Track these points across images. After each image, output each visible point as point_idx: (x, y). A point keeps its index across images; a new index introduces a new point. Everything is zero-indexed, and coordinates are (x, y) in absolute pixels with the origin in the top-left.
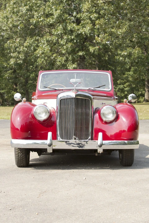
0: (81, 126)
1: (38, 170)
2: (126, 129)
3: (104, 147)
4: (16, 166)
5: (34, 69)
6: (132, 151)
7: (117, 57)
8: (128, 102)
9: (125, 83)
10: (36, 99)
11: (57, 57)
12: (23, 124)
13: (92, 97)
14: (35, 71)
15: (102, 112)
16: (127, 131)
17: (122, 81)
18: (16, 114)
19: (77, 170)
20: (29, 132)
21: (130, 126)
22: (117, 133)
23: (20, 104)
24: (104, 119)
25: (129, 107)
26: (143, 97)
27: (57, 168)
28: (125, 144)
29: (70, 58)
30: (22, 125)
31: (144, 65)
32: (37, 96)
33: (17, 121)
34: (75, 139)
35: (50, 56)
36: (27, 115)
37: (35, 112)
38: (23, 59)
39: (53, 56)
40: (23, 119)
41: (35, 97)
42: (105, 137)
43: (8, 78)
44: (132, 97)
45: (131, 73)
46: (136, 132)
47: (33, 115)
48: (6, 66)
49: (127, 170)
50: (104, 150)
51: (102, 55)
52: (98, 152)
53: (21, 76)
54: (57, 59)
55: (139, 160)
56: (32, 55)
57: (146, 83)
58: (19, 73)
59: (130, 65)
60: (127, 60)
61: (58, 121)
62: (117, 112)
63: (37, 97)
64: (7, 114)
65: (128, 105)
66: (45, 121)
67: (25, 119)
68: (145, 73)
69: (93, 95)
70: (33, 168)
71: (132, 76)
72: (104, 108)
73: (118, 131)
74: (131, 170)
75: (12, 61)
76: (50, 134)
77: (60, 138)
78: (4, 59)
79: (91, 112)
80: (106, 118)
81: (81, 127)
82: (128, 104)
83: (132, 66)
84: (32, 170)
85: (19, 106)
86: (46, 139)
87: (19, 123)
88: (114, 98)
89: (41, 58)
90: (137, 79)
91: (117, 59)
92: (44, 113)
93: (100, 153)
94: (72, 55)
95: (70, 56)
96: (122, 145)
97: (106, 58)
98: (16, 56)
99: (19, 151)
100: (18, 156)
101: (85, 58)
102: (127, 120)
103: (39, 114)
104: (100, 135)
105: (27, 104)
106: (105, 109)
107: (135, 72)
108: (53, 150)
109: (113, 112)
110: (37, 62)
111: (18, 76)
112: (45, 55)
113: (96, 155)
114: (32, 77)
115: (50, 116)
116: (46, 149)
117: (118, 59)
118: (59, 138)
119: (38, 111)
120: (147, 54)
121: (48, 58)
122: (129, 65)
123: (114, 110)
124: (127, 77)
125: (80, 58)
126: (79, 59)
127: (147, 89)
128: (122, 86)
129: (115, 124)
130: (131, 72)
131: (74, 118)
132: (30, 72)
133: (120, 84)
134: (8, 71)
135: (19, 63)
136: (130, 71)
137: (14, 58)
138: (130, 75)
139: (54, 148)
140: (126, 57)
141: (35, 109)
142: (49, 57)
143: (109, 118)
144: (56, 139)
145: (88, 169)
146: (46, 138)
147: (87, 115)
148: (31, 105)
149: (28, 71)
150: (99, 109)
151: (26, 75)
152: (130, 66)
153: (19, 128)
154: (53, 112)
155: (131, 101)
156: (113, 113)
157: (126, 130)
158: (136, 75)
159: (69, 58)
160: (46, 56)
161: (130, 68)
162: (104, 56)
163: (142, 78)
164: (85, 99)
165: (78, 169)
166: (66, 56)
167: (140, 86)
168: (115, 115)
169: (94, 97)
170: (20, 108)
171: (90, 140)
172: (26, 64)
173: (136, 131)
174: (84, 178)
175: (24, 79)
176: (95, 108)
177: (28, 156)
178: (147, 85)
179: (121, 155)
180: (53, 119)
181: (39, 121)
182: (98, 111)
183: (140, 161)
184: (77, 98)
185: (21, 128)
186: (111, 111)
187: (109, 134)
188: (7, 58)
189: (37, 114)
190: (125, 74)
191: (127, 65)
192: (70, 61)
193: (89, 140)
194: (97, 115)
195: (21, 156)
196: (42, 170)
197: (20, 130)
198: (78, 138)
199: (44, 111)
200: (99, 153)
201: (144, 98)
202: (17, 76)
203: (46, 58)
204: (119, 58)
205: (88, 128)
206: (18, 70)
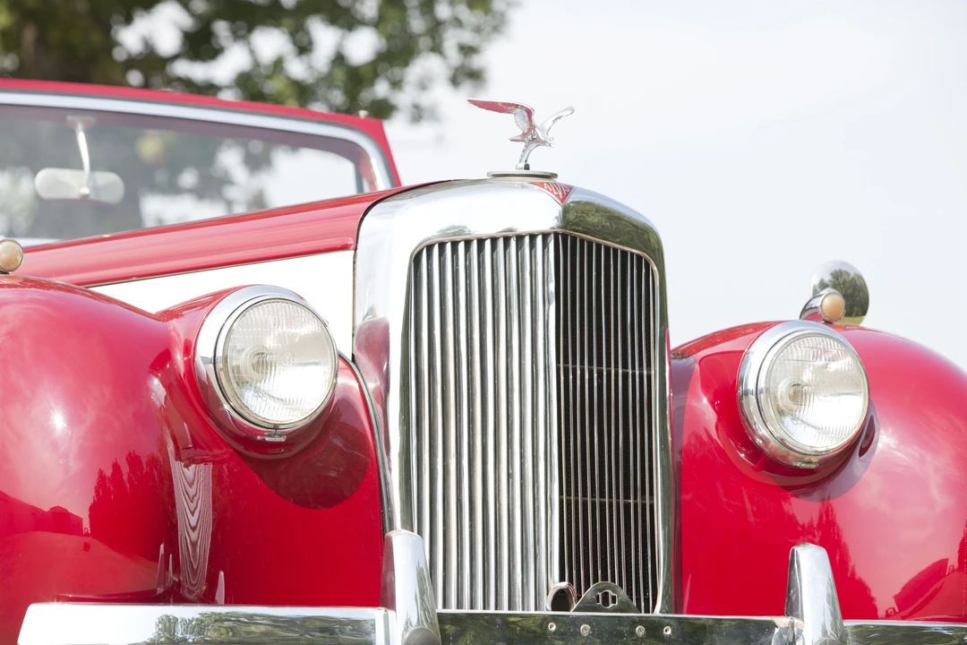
12: (116, 467)
15: (757, 374)
30: (108, 472)
33: (54, 445)
34: (603, 599)
87: (75, 466)
164: (624, 252)
185: (94, 510)
197: (86, 524)
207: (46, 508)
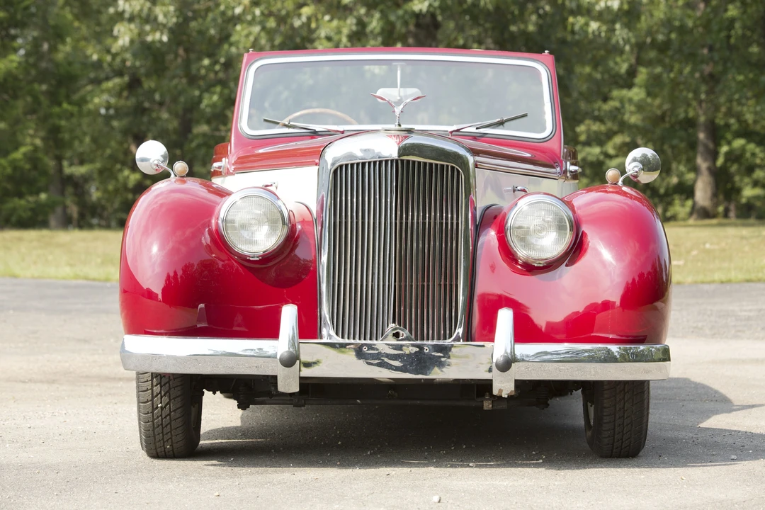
0: (423, 281)
1: (237, 469)
2: (615, 297)
3: (521, 372)
4: (142, 455)
5: (216, 73)
6: (638, 389)
7: (578, 22)
8: (625, 182)
9: (610, 135)
10: (228, 173)
11: (317, 20)
12: (175, 273)
13: (471, 160)
14: (223, 83)
15: (511, 222)
16: (618, 303)
17: (596, 127)
18: (146, 232)
19: (406, 470)
20: (202, 306)
21: (630, 281)
22: (577, 313)
23: (161, 186)
24: (522, 253)
25: (629, 201)
26: (687, 198)
27: (317, 462)
28: (610, 358)
29: (375, 24)
30: (172, 274)
31: (692, 57)
32: (233, 159)
33: (150, 258)
34: (396, 335)
35: (288, 15)
36: (188, 232)
37: (225, 221)
38: (170, 25)
39: (299, 16)
40: (174, 251)
41: (224, 163)
42: (525, 331)
43: (103, 111)
44: (641, 162)
45: (637, 93)
46: (656, 309)
47: (217, 231)
48: (95, 57)
49: (619, 470)
50: (519, 384)
51: (512, 13)
52: (495, 392)
53: (161, 104)
54: (317, 28)
55: (669, 434)
56: (208, 10)
57: (702, 136)
58: (151, 92)
59: (633, 61)
60: (620, 32)
61: (324, 259)
62: (576, 225)
63: (236, 163)
64: (99, 260)
65: (625, 194)
66: (267, 258)
67: (184, 249)
68: (696, 93)
69: (475, 152)
70: (214, 462)
71: (640, 107)
72: (523, 203)
73: (580, 308)
74: (637, 470)
75: (124, 35)
76: (289, 315)
77: (333, 333)
78: (88, 27)
79: (464, 222)
80: (527, 245)
81: (423, 286)
82: (625, 189)
83: (640, 61)
84: (212, 468)
85: (157, 196)
86: (273, 333)
87: (158, 269)
88: (565, 172)
89: (251, 23)
90: (662, 118)
91: (577, 28)
92: (267, 224)
93: (505, 395)
94: (382, 12)
95: (372, 16)
96: (597, 362)
97: (527, 26)
98: (141, 10)
99: (157, 389)
100: (153, 409)
101: (437, 25)
102: (619, 257)
103: (243, 227)
104: (505, 318)
105: (193, 185)
106: (525, 208)
107: (653, 86)
108: (301, 385)
109: (561, 220)
110: (231, 45)
111: (147, 105)
112: (266, 12)
113: (487, 405)
114: (207, 106)
115: (292, 239)
116: (274, 379)
117: (581, 28)
118: (328, 333)
119: (239, 217)
120: (709, 10)
121: (278, 25)
122: (628, 60)
123: (565, 213)
124: (620, 110)
125: (418, 25)
126: (412, 28)
127: (705, 160)
128: (596, 150)
129: (567, 275)
130: (635, 90)
131: (392, 248)
132: (199, 88)
133: (588, 143)
134: (108, 79)
135: (153, 42)
136: (630, 86)
137: (131, 19)
138: (630, 100)
139: (306, 372)
140: (613, 22)
141: (224, 208)
142: (282, 20)
143: (542, 249)
144: (315, 337)
145: (452, 466)
146: (272, 331)
147: (450, 234)
148: (210, 191)
149: (193, 80)
150: (500, 209)
151: (182, 99)
152: (631, 66)
153: (157, 289)
154: (303, 222)
155: (636, 177)
156: (561, 228)
157: (612, 299)
158: (658, 101)
159: (371, 22)
160: (271, 14)
161: (632, 73)
162: (522, 18)
163: (682, 116)
164: (442, 166)
165: (410, 465)
166: (355, 13)
167: (673, 147)
168: (568, 237)
169: (478, 158)
170: (162, 205)
171: (461, 342)
172: (186, 50)
173: (659, 304)
174: (436, 499)
175: (177, 115)
176: (481, 204)
177: (194, 410)
178: (706, 146)
179: (591, 410)
180: (301, 253)
181: (244, 259)
182: (495, 217)
183: (674, 441)
184: (408, 161)
185: (164, 291)
186: (550, 218)
187: (541, 318)
188: (99, 24)
189: (234, 228)
190: (612, 99)
191: (618, 59)
192: (375, 38)
193: (458, 339)
194: (491, 236)
195: (167, 410)
196: (253, 469)
197: (160, 297)
198: (410, 331)
199: (265, 214)
200: (500, 398)
201: (689, 203)
202: (142, 102)
203: (272, 23)
204: (587, 24)
205: (451, 290)
206: (148, 75)
207: (145, 287)
